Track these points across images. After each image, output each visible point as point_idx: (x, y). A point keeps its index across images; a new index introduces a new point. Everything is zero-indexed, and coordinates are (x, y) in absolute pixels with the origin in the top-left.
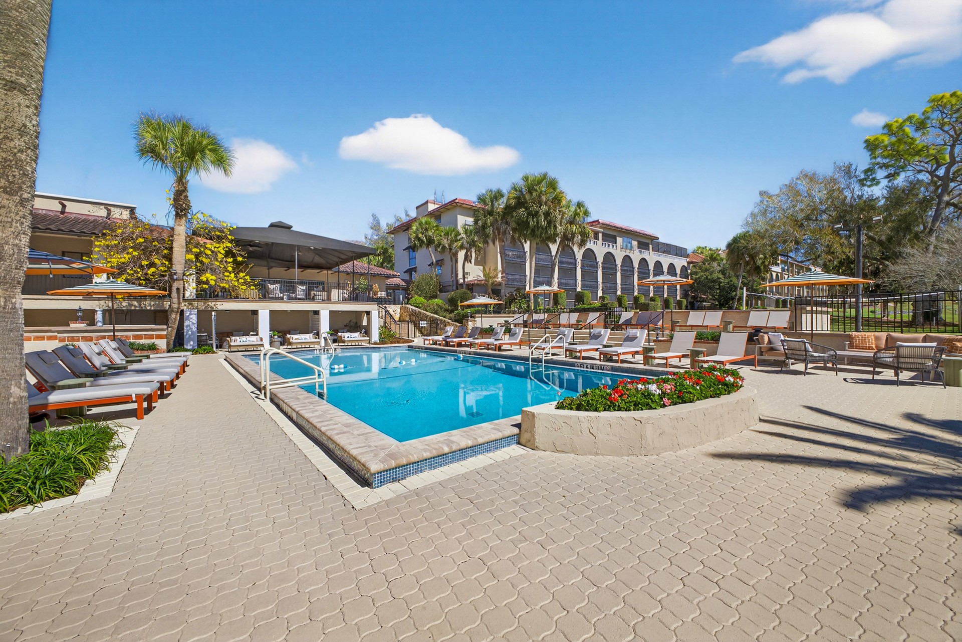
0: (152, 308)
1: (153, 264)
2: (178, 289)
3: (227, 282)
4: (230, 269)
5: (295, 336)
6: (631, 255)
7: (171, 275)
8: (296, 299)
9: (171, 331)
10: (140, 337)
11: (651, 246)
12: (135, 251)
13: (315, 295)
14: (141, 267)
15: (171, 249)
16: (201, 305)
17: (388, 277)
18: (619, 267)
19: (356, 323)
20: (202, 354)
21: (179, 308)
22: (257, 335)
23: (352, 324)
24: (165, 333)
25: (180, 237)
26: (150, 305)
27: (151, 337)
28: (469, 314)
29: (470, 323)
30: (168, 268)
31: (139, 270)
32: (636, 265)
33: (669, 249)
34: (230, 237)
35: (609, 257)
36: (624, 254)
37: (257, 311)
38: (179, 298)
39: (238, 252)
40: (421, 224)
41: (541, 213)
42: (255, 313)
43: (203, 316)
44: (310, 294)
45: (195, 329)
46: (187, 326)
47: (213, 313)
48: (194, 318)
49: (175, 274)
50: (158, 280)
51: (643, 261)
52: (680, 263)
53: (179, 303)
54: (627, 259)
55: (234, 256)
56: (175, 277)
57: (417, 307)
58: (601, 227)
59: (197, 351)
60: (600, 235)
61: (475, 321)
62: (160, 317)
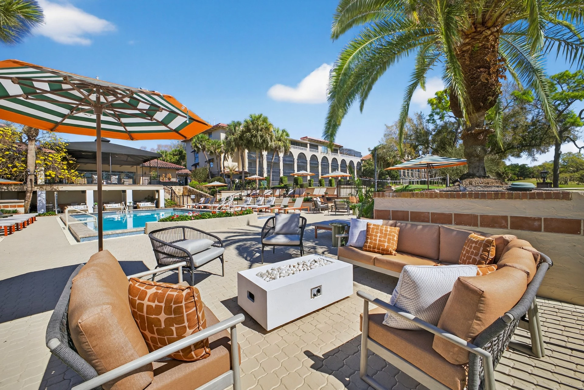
0: (16, 190)
1: (15, 166)
2: (31, 180)
3: (64, 175)
4: (65, 167)
5: (109, 205)
6: (327, 156)
7: (27, 172)
8: (111, 183)
9: (27, 203)
10: (7, 207)
11: (339, 151)
12: (4, 158)
13: (124, 181)
14: (8, 168)
15: (26, 157)
16: (49, 188)
17: (178, 169)
18: (320, 163)
19: (152, 197)
20: (48, 216)
21: (31, 190)
22: (86, 204)
23: (149, 198)
24: (23, 204)
25: (32, 151)
26: (14, 188)
27: (15, 206)
28: (218, 191)
29: (218, 196)
30: (25, 168)
31: (6, 169)
32: (330, 162)
33: (350, 152)
34: (65, 150)
35: (314, 158)
36: (323, 156)
37: (86, 191)
38: (31, 185)
39: (70, 158)
40: (198, 138)
41: (258, 135)
42: (84, 192)
43: (49, 194)
44: (121, 181)
45: (45, 203)
46: (40, 200)
47: (55, 193)
48: (44, 196)
49: (29, 171)
50: (18, 175)
51: (335, 160)
52: (356, 160)
53: (32, 187)
54: (325, 159)
55: (67, 160)
56: (29, 173)
57: (192, 187)
58: (309, 141)
59: (45, 215)
60: (308, 145)
61: (221, 195)
62: (21, 195)
